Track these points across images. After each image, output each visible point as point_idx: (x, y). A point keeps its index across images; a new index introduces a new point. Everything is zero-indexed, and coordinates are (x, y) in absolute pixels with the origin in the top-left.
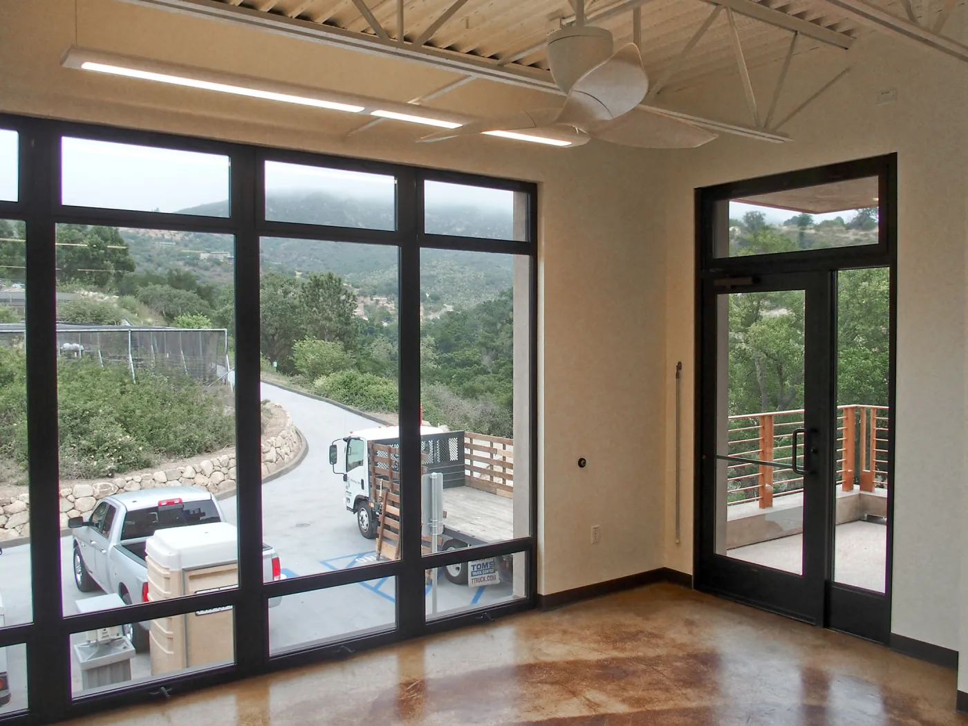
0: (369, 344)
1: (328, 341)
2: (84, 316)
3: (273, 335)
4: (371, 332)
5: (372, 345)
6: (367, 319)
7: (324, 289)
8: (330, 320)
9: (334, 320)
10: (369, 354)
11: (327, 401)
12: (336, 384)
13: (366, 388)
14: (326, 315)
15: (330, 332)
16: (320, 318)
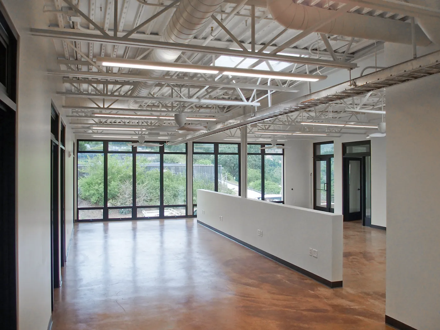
0: (273, 170)
1: (255, 169)
2: (168, 160)
3: (234, 167)
4: (274, 165)
5: (274, 171)
6: (272, 160)
7: (253, 149)
8: (256, 161)
9: (257, 161)
10: (272, 175)
11: (254, 190)
12: (257, 184)
13: (267, 186)
14: (254, 159)
15: (256, 166)
16: (251, 160)
